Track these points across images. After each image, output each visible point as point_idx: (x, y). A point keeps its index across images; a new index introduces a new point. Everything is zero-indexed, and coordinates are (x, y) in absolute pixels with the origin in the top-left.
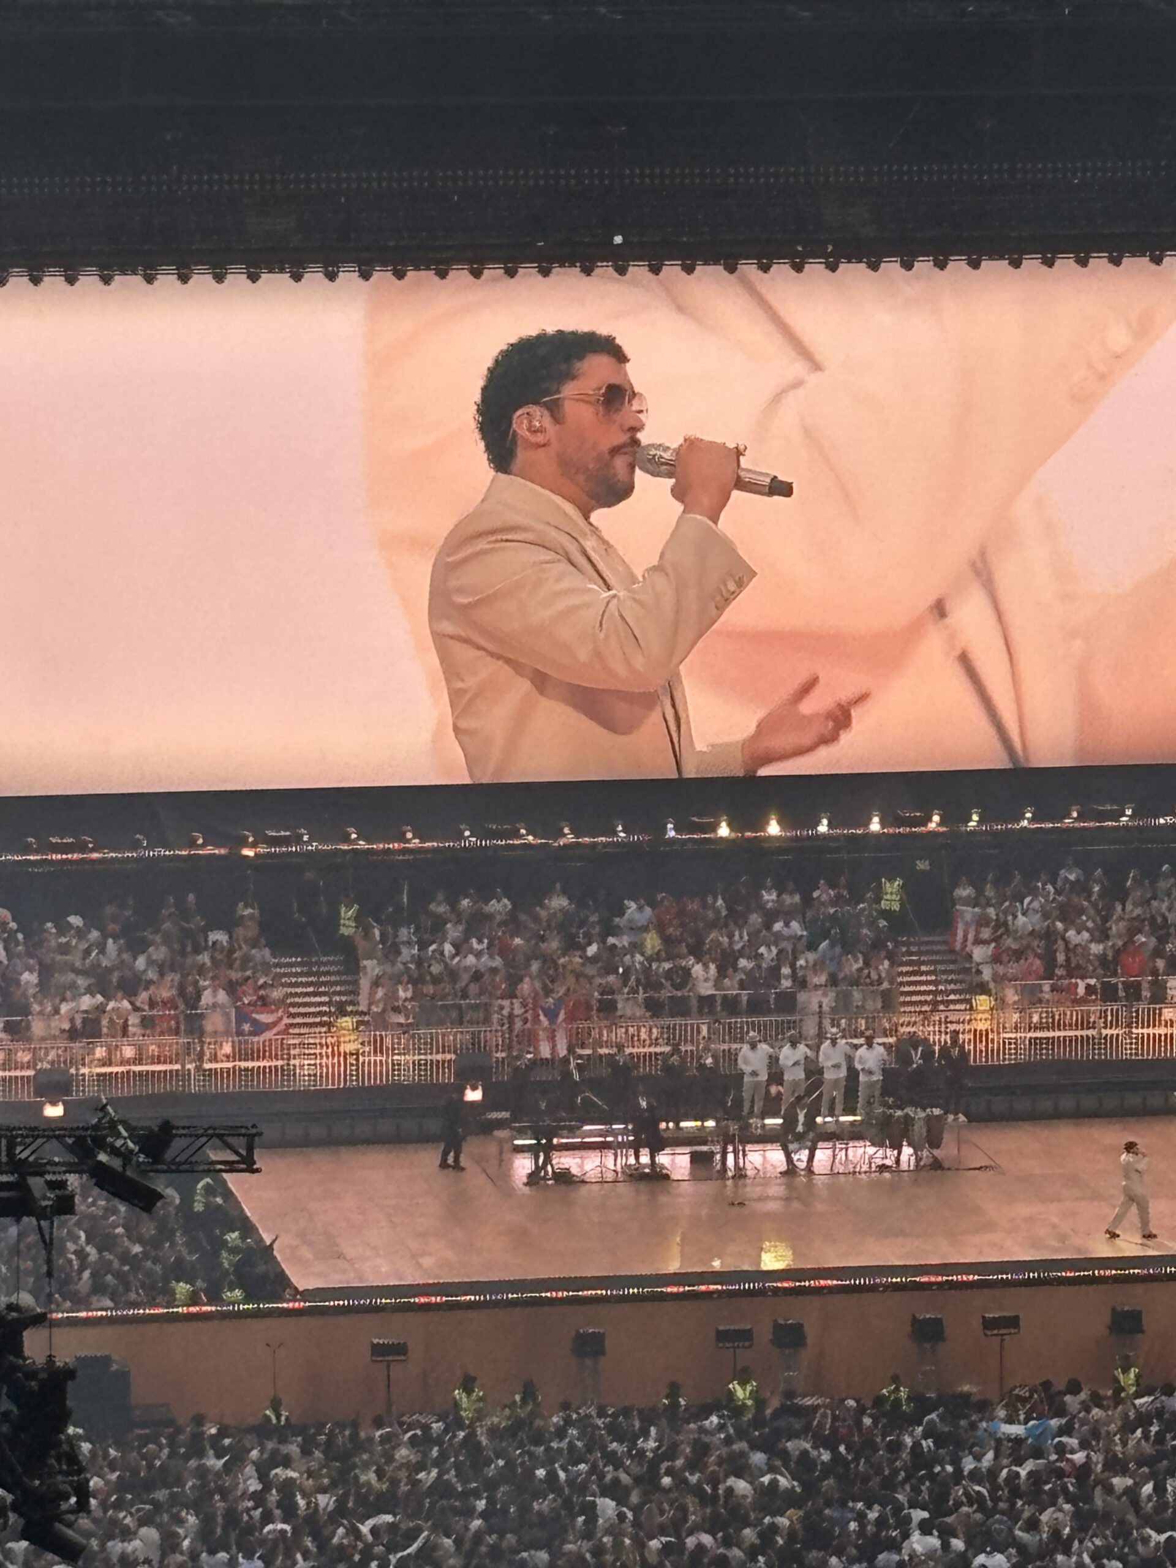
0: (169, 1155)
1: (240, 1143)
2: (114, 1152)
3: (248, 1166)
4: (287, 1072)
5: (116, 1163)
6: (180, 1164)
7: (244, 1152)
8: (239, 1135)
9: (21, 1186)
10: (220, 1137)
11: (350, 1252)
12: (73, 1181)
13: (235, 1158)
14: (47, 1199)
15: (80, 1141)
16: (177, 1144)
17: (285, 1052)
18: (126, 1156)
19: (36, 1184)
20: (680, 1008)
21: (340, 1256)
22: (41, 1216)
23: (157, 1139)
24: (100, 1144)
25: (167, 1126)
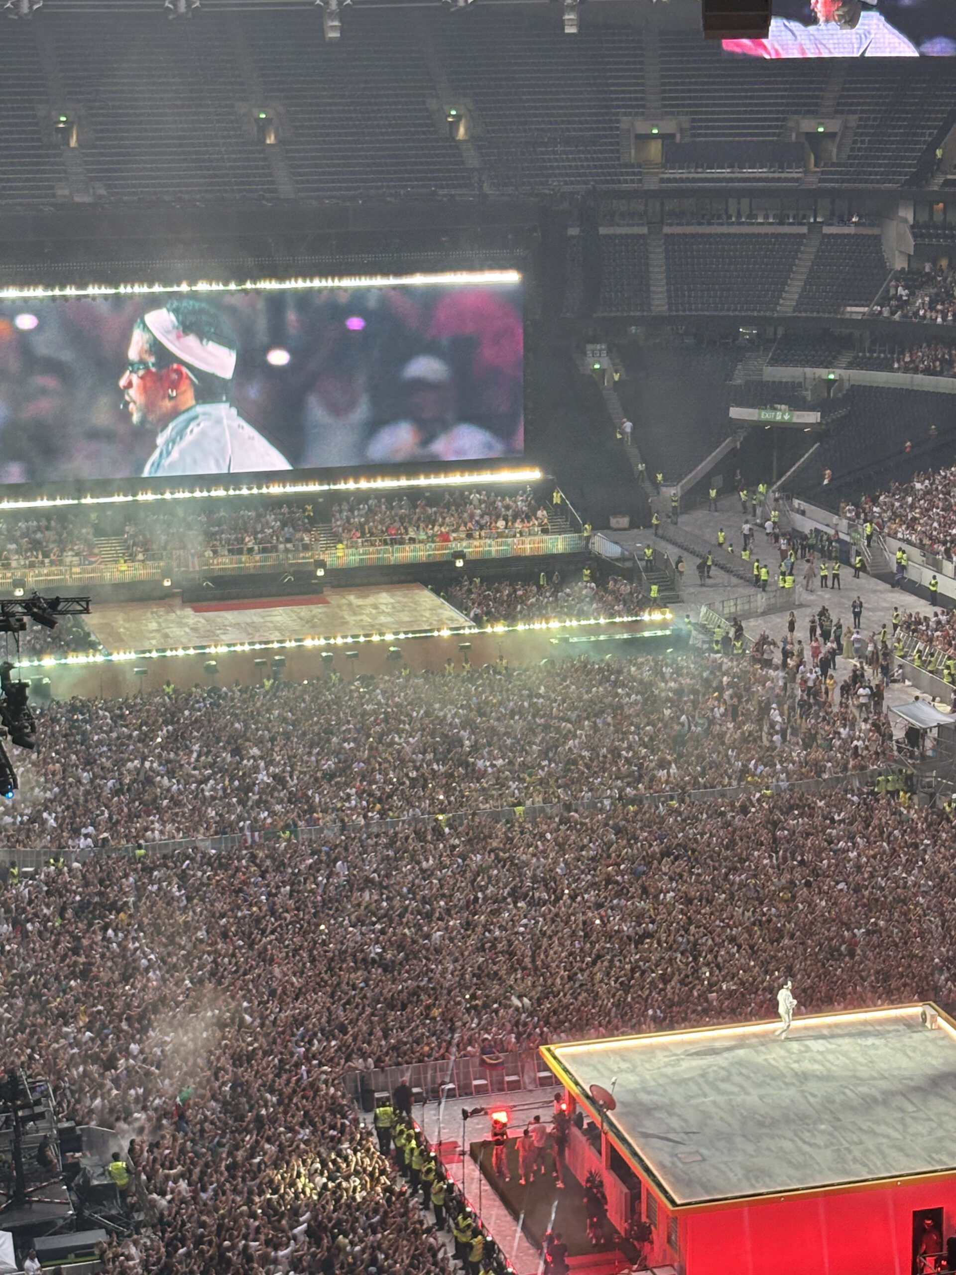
0: (59, 608)
1: (84, 604)
2: (39, 608)
3: (86, 611)
4: (102, 578)
5: (40, 612)
6: (63, 611)
7: (85, 607)
8: (83, 601)
9: (7, 621)
10: (77, 602)
12: (26, 619)
13: (82, 609)
14: (17, 625)
15: (27, 604)
16: (62, 604)
17: (101, 571)
18: (44, 610)
19: (12, 620)
20: (240, 552)
22: (14, 631)
23: (54, 603)
24: (35, 605)
25: (58, 598)
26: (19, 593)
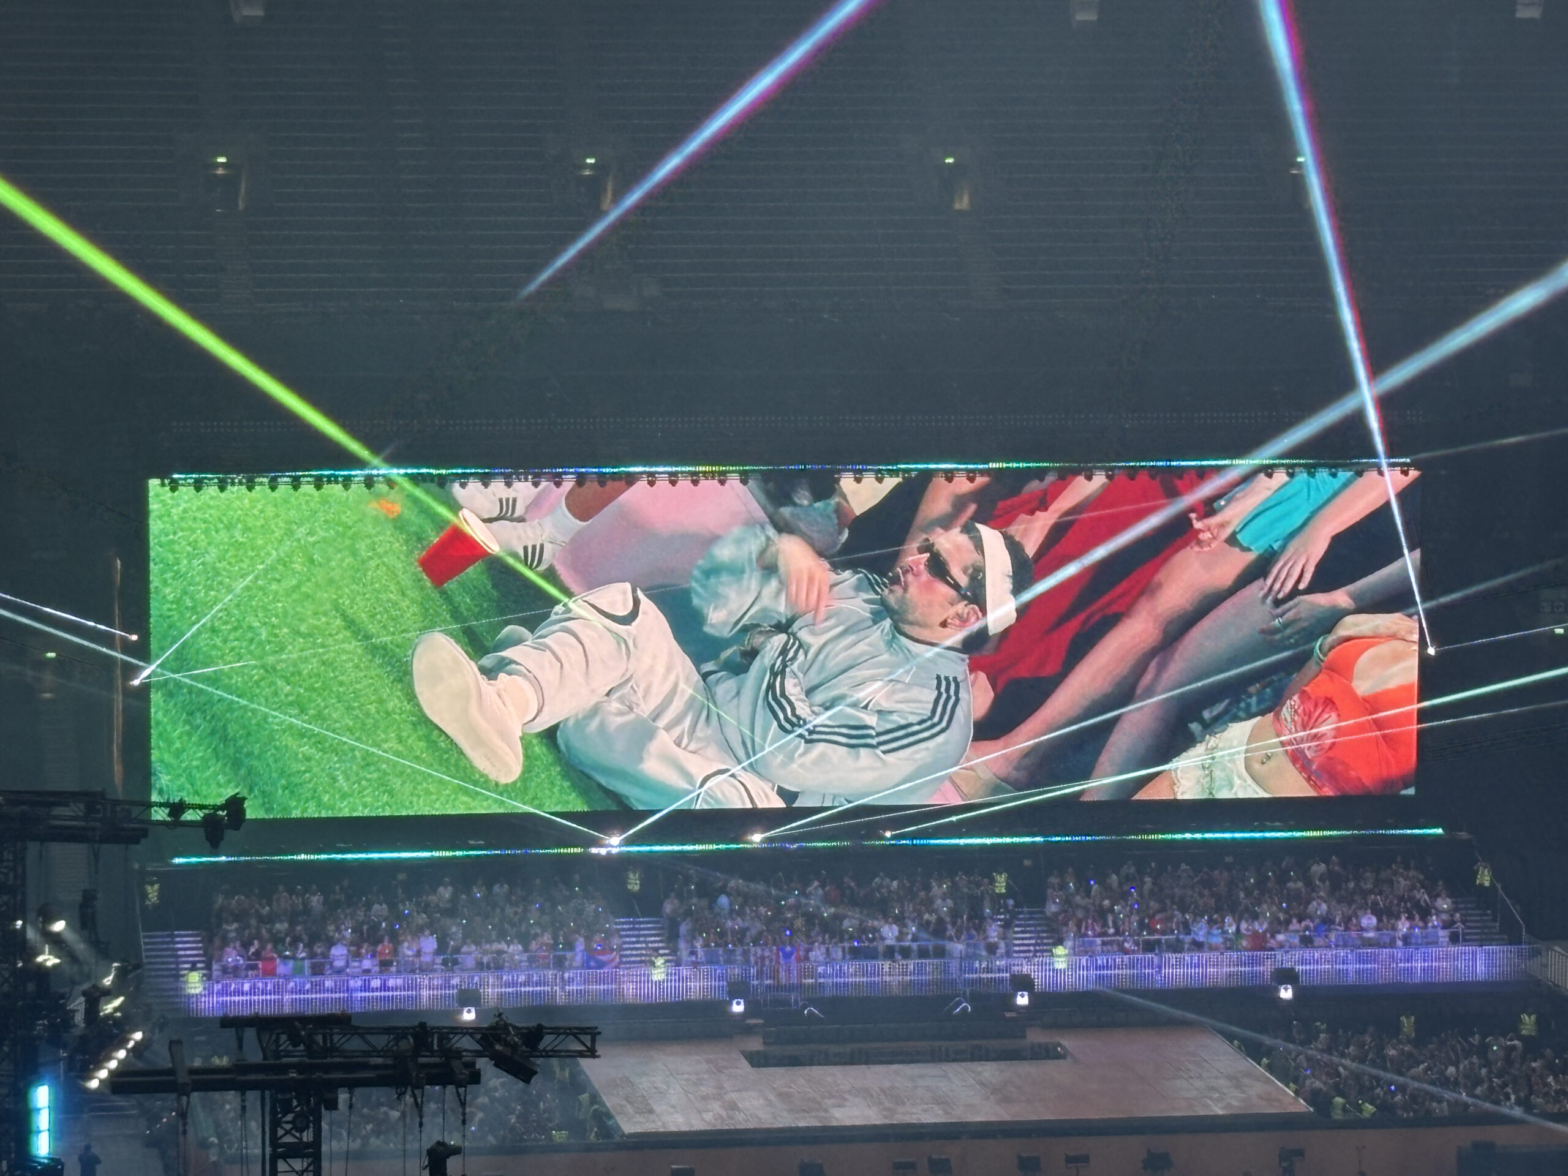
0: (541, 1046)
1: (587, 1039)
2: (507, 1044)
3: (592, 1053)
4: (618, 993)
5: (508, 1052)
6: (548, 1052)
7: (589, 1046)
8: (585, 1034)
9: (446, 1065)
10: (575, 1035)
11: (658, 1109)
12: (481, 1063)
13: (583, 1048)
14: (464, 1074)
15: (484, 1037)
16: (547, 1039)
17: (615, 979)
18: (514, 1047)
19: (456, 1064)
20: (872, 955)
21: (651, 1111)
22: (459, 1085)
23: (533, 1036)
24: (499, 1040)
25: (540, 1027)
26: (469, 1016)
